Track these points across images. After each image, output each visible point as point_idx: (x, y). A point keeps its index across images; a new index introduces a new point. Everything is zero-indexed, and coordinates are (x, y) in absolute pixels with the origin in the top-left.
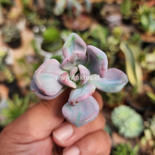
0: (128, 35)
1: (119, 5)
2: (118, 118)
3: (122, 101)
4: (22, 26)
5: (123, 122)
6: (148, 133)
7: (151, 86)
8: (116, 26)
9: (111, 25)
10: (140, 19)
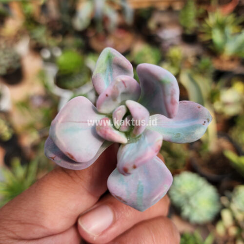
0: (192, 60)
1: (178, 12)
2: (179, 192)
3: (184, 165)
4: (23, 48)
5: (187, 198)
6: (226, 215)
7: (231, 141)
8: (172, 45)
9: (166, 45)
10: (211, 34)
